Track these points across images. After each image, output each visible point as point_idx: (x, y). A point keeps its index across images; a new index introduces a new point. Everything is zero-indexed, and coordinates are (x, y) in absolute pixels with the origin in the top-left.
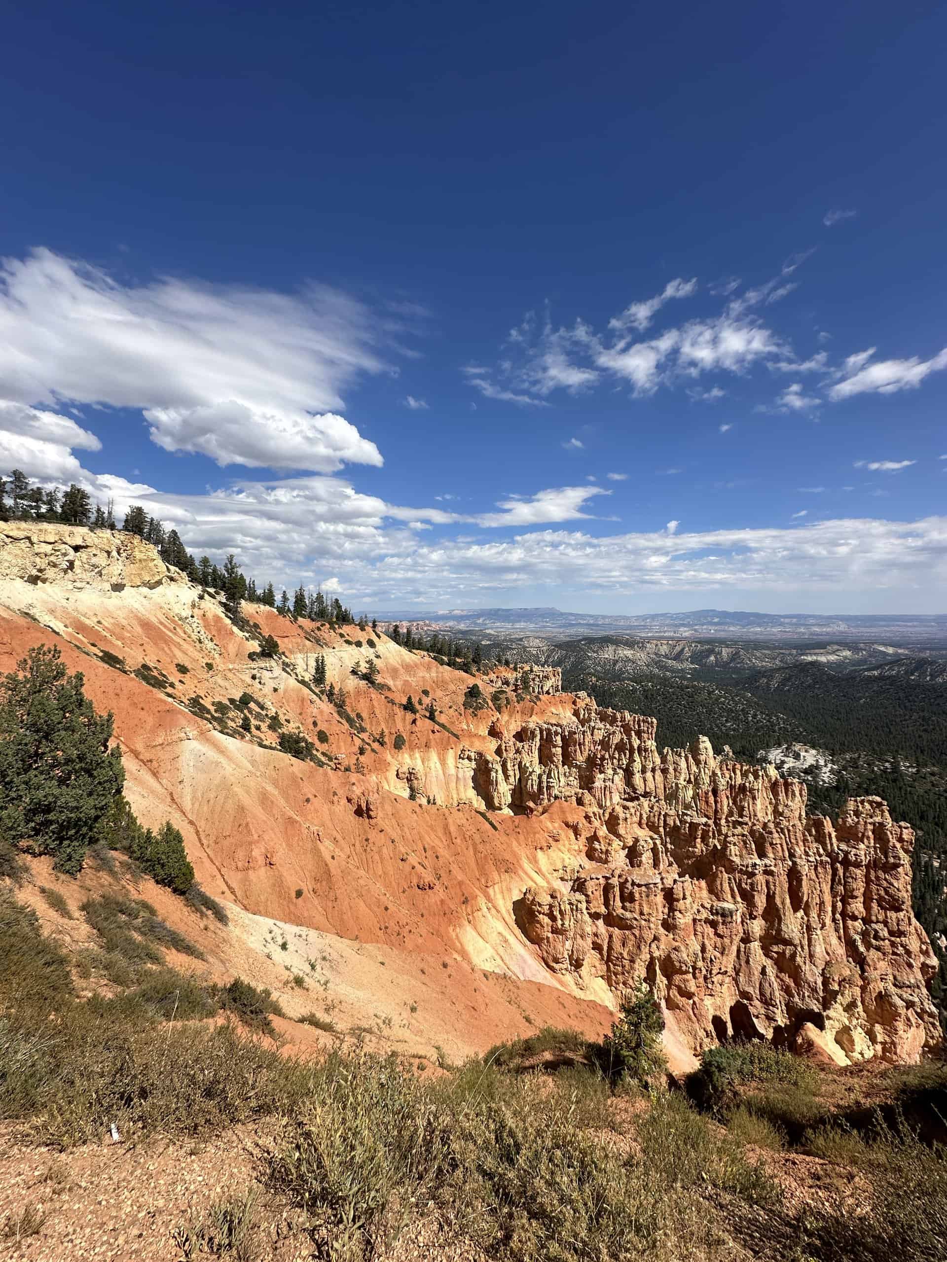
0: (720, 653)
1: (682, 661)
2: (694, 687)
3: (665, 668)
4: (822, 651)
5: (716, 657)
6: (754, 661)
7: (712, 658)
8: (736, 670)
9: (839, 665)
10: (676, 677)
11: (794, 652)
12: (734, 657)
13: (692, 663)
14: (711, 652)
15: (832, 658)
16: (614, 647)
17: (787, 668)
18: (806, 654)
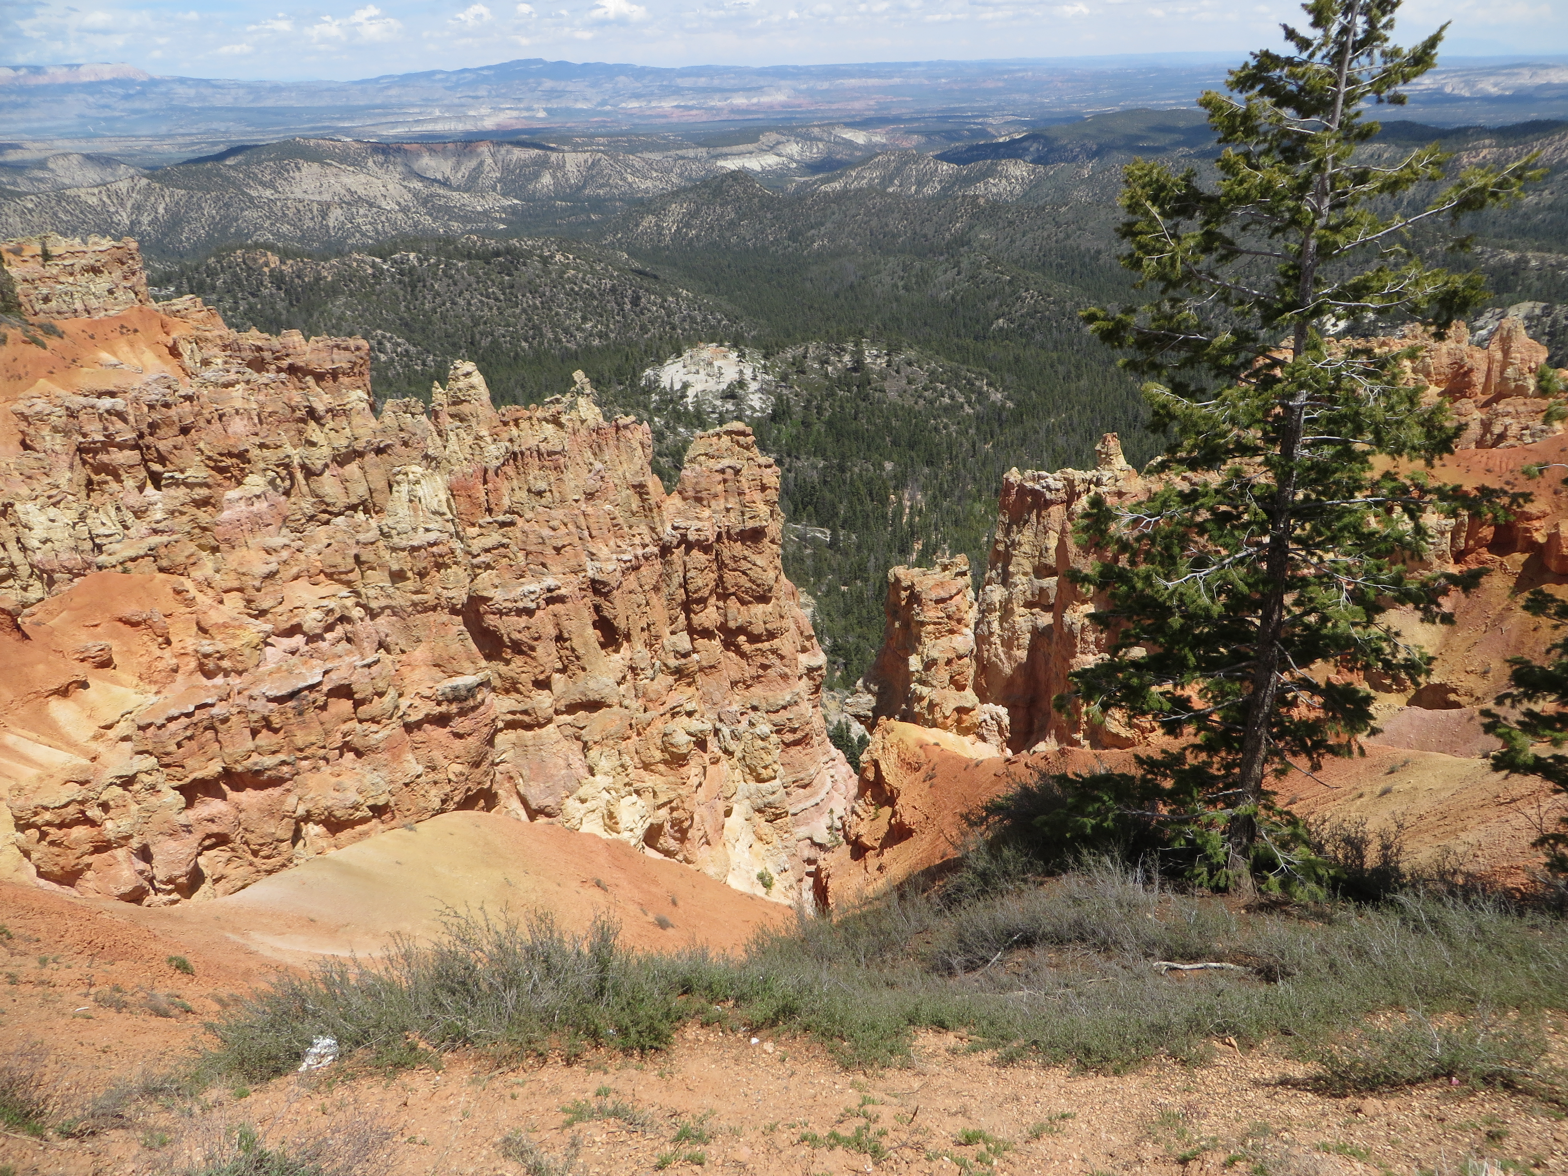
0: (561, 166)
1: (482, 193)
2: (509, 251)
3: (447, 210)
4: (751, 147)
5: (554, 176)
6: (630, 178)
7: (547, 179)
8: (597, 204)
9: (779, 176)
10: (471, 232)
11: (702, 152)
12: (592, 172)
13: (504, 195)
14: (542, 164)
15: (770, 161)
16: (316, 166)
17: (691, 189)
18: (725, 156)
